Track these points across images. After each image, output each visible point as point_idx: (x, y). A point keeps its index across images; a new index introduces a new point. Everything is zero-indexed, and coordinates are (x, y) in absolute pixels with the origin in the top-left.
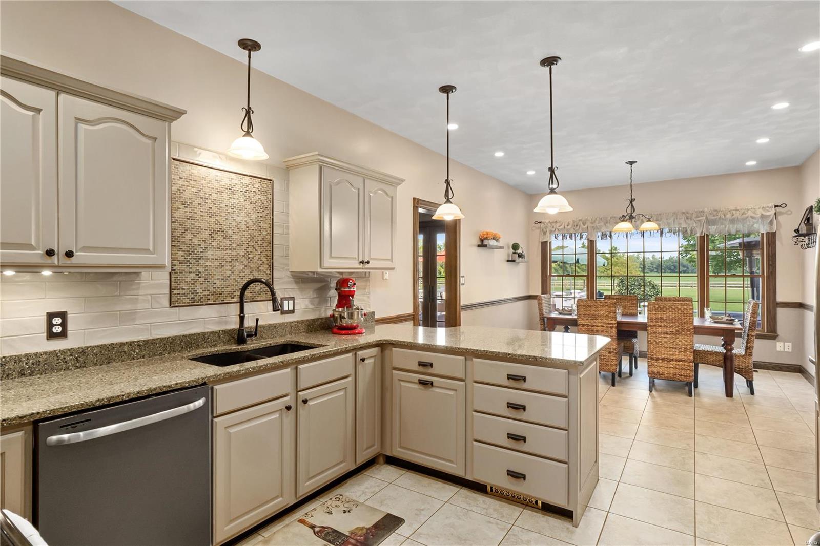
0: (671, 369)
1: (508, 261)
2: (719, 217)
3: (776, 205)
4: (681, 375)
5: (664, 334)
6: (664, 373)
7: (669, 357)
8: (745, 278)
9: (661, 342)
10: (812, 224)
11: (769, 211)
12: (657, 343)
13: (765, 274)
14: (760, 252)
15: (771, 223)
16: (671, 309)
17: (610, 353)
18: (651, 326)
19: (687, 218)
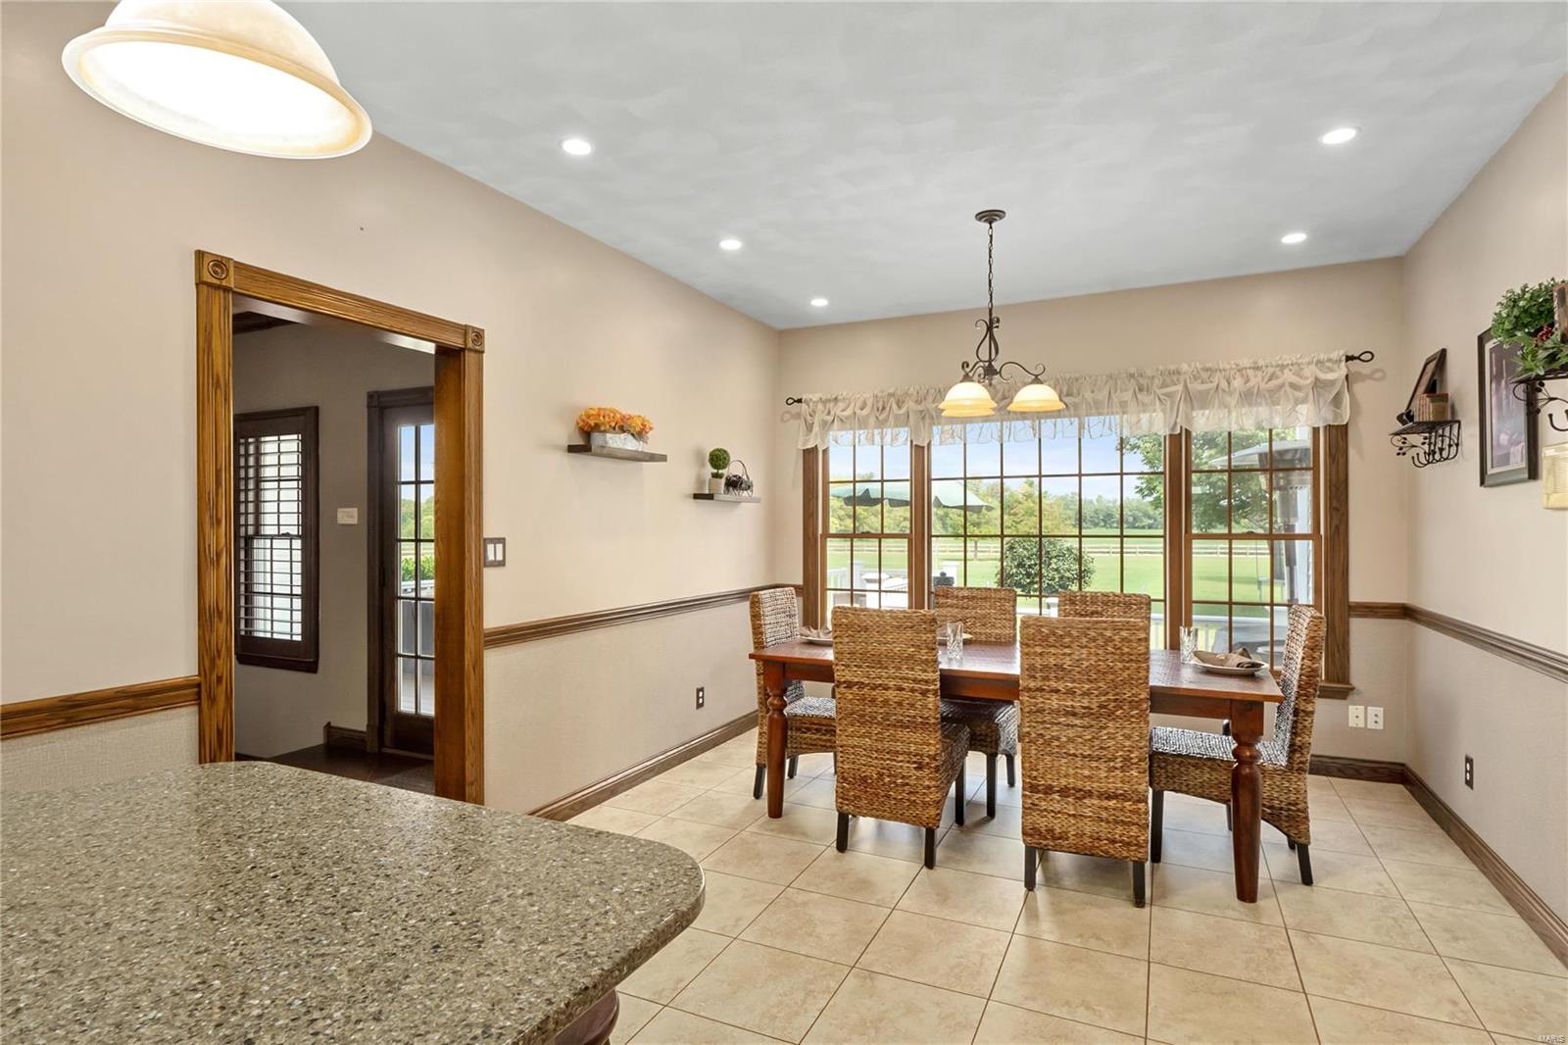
0: (1086, 821)
1: (696, 496)
2: (1215, 384)
3: (1350, 354)
4: (1114, 842)
5: (1067, 714)
6: (1066, 833)
7: (1079, 784)
8: (1276, 542)
9: (1058, 739)
10: (1444, 397)
11: (1331, 370)
12: (1048, 743)
13: (1322, 532)
14: (1308, 476)
15: (1337, 401)
16: (1084, 640)
17: (920, 768)
18: (1029, 690)
19: (1141, 390)
